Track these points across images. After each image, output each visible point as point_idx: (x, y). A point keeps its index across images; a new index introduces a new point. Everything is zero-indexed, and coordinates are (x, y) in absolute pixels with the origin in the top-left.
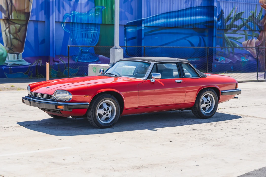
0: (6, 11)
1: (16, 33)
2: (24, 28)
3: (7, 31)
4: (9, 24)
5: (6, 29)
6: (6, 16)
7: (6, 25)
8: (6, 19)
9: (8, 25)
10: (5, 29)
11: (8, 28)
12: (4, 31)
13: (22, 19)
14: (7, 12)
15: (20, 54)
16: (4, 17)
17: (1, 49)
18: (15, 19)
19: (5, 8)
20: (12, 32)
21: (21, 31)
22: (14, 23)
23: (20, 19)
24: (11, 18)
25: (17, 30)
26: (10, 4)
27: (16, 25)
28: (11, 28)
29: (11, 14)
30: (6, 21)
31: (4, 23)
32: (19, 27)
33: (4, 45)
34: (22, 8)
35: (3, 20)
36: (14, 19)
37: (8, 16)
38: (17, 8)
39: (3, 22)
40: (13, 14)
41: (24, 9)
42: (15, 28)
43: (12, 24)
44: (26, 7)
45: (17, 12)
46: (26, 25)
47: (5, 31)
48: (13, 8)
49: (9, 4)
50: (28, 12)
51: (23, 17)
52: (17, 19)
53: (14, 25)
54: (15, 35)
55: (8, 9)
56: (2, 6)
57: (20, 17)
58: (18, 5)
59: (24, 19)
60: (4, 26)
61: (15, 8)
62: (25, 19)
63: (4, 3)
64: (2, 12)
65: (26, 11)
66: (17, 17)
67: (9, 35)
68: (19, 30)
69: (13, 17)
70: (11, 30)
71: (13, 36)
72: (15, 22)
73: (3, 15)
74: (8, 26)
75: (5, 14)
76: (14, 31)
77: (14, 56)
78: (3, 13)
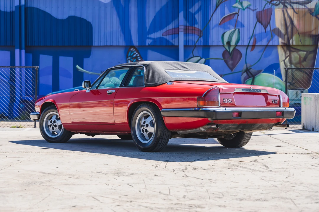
0: (285, 35)
1: (300, 62)
2: (311, 55)
3: (287, 61)
4: (290, 51)
5: (286, 58)
6: (285, 41)
7: (286, 53)
8: (285, 44)
9: (288, 53)
10: (284, 58)
11: (289, 57)
12: (282, 61)
13: (307, 43)
14: (286, 37)
15: (306, 90)
16: (282, 43)
17: (279, 84)
18: (298, 44)
19: (283, 31)
20: (294, 62)
21: (307, 60)
22: (298, 50)
23: (304, 44)
24: (291, 44)
25: (302, 59)
26: (291, 26)
27: (301, 53)
28: (293, 56)
29: (292, 38)
30: (285, 48)
31: (283, 51)
32: (304, 55)
33: (282, 79)
34: (307, 29)
35: (282, 46)
36: (296, 44)
37: (287, 42)
38: (301, 30)
39: (282, 49)
40: (294, 38)
41: (310, 31)
42: (298, 56)
43: (293, 52)
44: (313, 28)
45: (300, 35)
46: (315, 51)
47: (284, 61)
48: (295, 30)
49: (289, 26)
50: (316, 34)
51: (308, 41)
52: (300, 44)
53: (297, 53)
54: (298, 65)
55: (287, 32)
56: (278, 29)
57: (305, 41)
58: (301, 25)
59: (310, 44)
60: (282, 55)
61: (297, 30)
62: (312, 44)
63: (281, 24)
64: (278, 36)
65: (313, 33)
66: (300, 42)
67: (290, 66)
68: (305, 59)
69: (294, 41)
70: (293, 59)
71: (295, 66)
72: (299, 48)
73: (280, 40)
74: (288, 55)
75: (283, 38)
76: (298, 60)
77: (296, 93)
78: (280, 37)
